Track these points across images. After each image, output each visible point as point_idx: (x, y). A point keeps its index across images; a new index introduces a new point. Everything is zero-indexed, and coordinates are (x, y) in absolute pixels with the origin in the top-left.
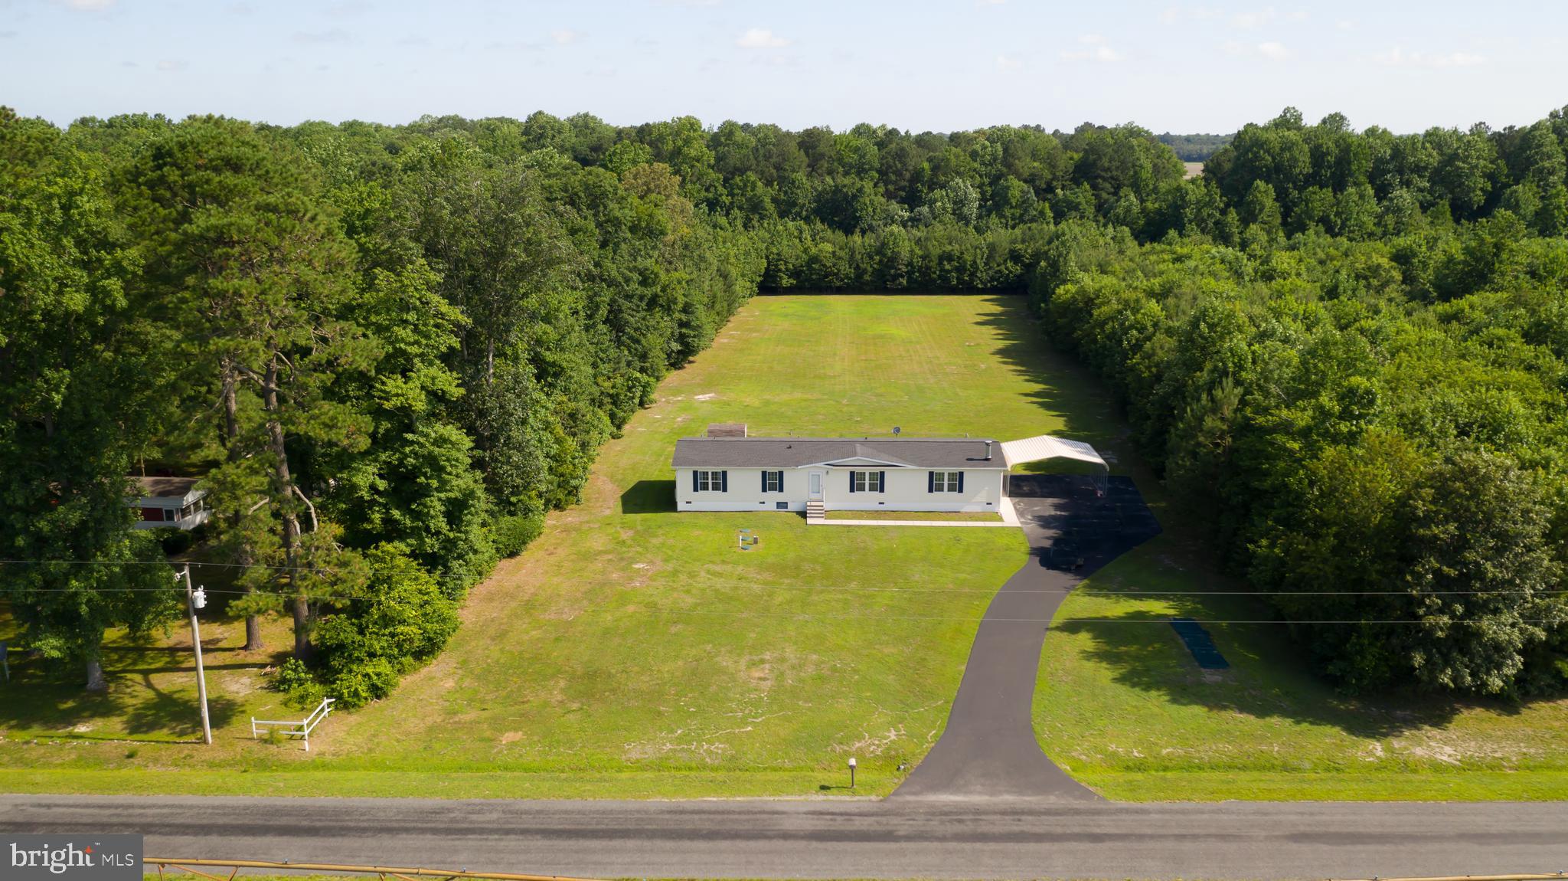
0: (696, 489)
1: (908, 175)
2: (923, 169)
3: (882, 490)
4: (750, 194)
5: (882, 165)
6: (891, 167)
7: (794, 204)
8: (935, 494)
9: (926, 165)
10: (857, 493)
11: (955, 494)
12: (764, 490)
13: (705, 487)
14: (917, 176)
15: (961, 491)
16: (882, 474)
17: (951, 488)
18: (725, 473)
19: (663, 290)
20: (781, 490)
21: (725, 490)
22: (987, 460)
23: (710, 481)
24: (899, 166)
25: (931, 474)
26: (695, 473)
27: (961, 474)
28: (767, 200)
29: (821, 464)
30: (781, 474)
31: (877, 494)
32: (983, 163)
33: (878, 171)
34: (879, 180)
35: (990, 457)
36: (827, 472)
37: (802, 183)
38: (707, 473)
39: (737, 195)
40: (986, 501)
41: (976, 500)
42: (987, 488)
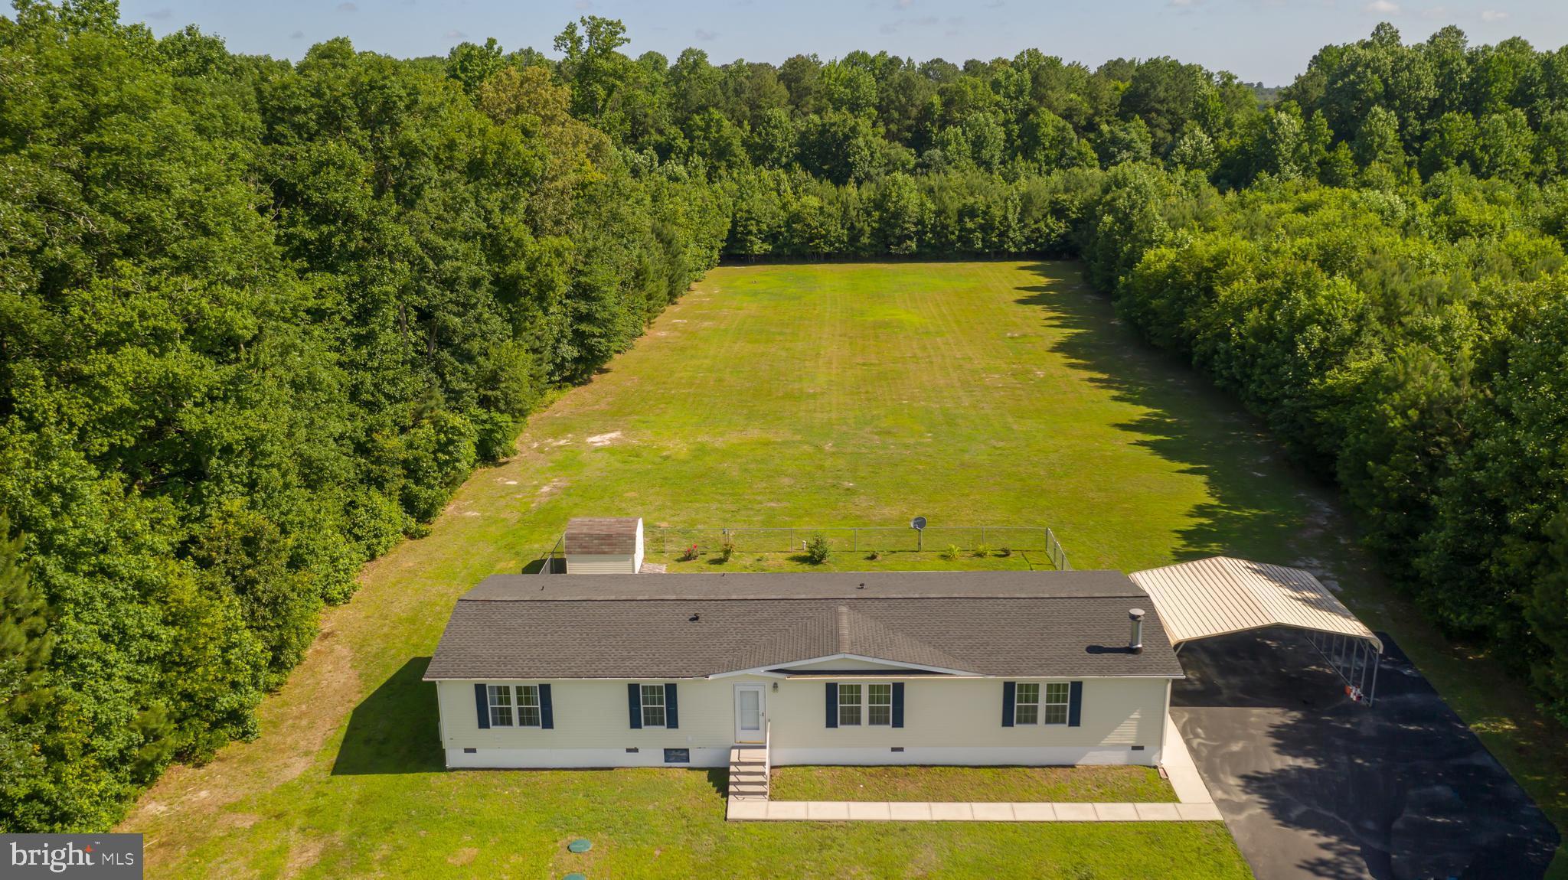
0: (483, 723)
1: (914, 112)
2: (932, 104)
3: (898, 722)
4: (714, 135)
5: (882, 99)
6: (892, 102)
7: (772, 148)
8: (1019, 729)
9: (936, 100)
10: (842, 729)
11: (1063, 729)
12: (635, 724)
13: (504, 719)
14: (927, 112)
15: (1075, 721)
16: (899, 688)
17: (1053, 718)
18: (545, 690)
19: (531, 268)
20: (673, 723)
21: (548, 724)
22: (1131, 650)
23: (514, 707)
24: (904, 100)
25: (1009, 687)
26: (480, 690)
27: (1077, 687)
28: (736, 142)
29: (756, 672)
30: (671, 689)
31: (887, 729)
32: (1007, 96)
33: (878, 108)
34: (878, 117)
35: (1140, 646)
36: (775, 686)
37: (781, 122)
38: (507, 689)
39: (698, 137)
40: (1133, 742)
41: (1112, 739)
42: (1136, 716)
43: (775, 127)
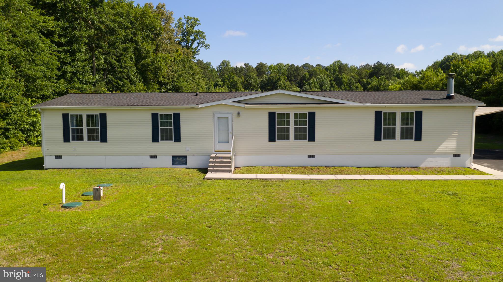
0: (66, 139)
1: (299, 78)
2: (305, 75)
3: (312, 138)
5: (288, 74)
6: (292, 74)
7: (251, 85)
8: (384, 143)
9: (306, 73)
10: (278, 143)
11: (411, 143)
12: (155, 139)
13: (78, 136)
14: (304, 77)
15: (418, 138)
16: (312, 115)
17: (405, 135)
18: (103, 117)
19: (152, 62)
20: (178, 139)
21: (104, 139)
22: (449, 98)
23: (85, 128)
24: (296, 74)
25: (378, 115)
26: (65, 117)
27: (419, 115)
28: (239, 83)
29: (229, 102)
30: (177, 116)
31: (305, 143)
32: (330, 72)
33: (286, 76)
34: (287, 79)
35: (453, 94)
36: (239, 113)
37: (254, 77)
38: (81, 116)
39: (226, 82)
40: (454, 152)
41: (441, 150)
42: (455, 134)
43: (252, 78)
